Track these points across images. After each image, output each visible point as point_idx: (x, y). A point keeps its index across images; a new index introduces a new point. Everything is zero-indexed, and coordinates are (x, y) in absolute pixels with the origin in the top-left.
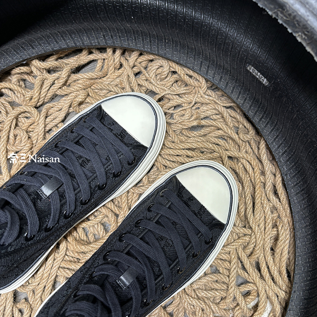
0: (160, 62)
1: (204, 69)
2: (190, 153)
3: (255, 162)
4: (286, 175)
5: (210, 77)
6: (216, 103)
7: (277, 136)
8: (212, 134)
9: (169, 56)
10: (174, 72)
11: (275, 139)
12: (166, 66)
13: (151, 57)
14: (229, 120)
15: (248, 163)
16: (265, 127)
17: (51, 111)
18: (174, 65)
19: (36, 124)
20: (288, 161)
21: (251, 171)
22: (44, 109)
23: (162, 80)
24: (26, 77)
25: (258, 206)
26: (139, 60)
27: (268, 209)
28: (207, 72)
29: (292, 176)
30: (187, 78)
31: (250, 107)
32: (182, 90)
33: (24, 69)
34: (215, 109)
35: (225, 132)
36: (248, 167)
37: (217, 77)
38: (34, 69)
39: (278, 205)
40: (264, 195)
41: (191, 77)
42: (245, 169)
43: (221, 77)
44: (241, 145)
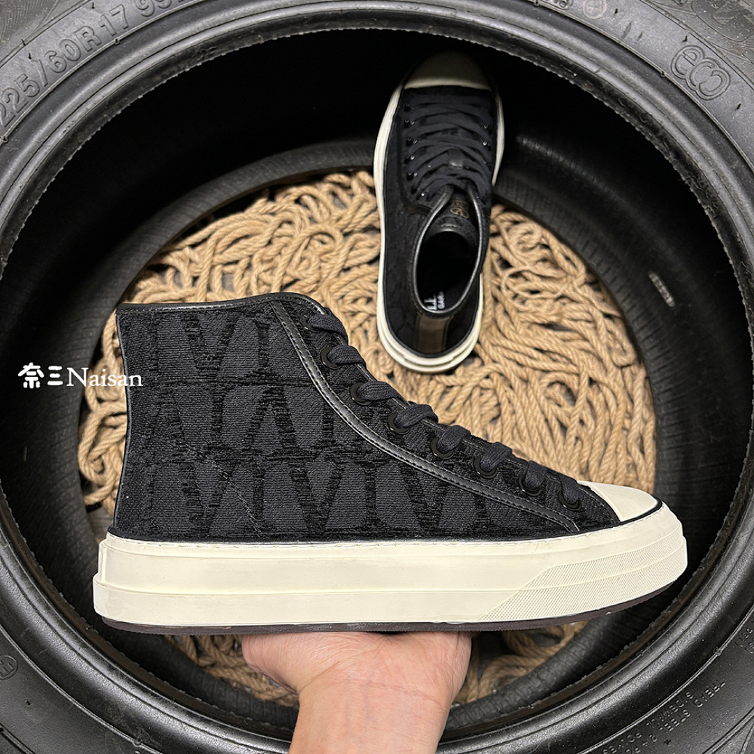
0: (531, 226)
1: (588, 251)
2: (535, 354)
3: (622, 397)
4: (662, 419)
5: (593, 263)
6: (591, 303)
7: (664, 367)
8: (574, 344)
9: (547, 220)
10: (547, 247)
11: (659, 369)
12: (538, 233)
13: (519, 217)
14: (603, 332)
15: (612, 396)
16: (651, 348)
17: (360, 244)
18: (548, 235)
19: (334, 253)
20: (669, 402)
21: (613, 409)
22: (351, 239)
23: (525, 250)
24: (339, 191)
25: (609, 454)
26: (502, 217)
27: (623, 463)
28: (592, 255)
29: (669, 422)
30: (561, 258)
31: (638, 317)
32: (550, 272)
33: (343, 178)
34: (588, 312)
35: (593, 347)
36: (611, 401)
37: (604, 267)
38: (355, 184)
39: (640, 462)
40: (622, 442)
41: (567, 258)
42: (606, 404)
43: (609, 269)
44: (609, 370)
